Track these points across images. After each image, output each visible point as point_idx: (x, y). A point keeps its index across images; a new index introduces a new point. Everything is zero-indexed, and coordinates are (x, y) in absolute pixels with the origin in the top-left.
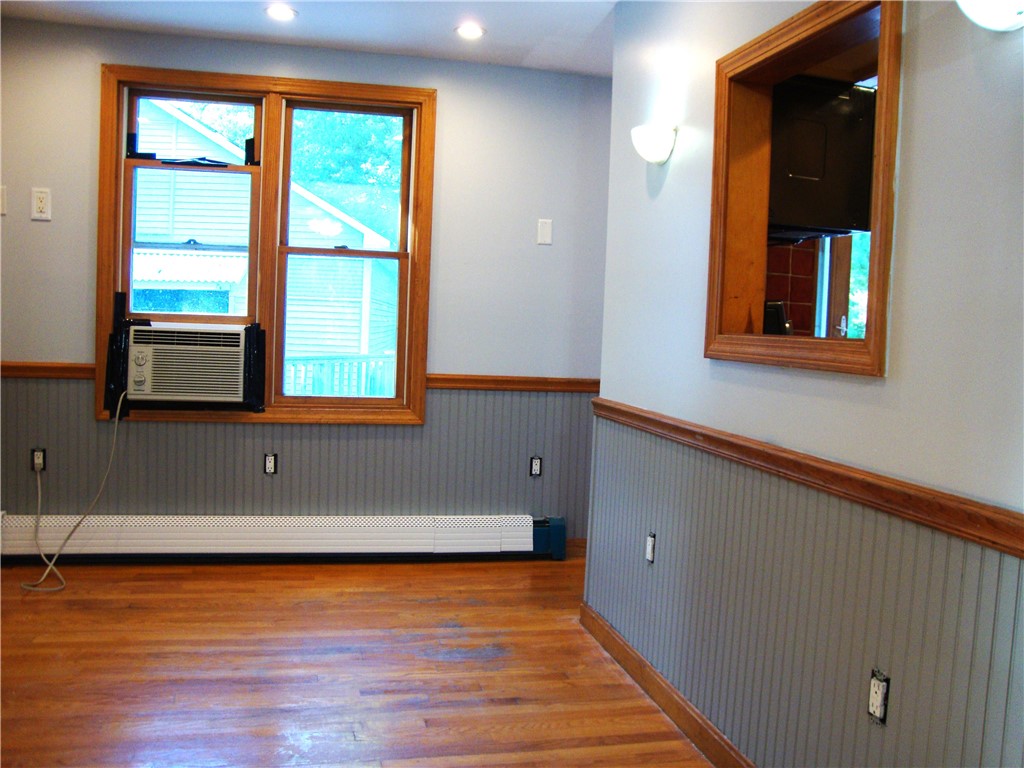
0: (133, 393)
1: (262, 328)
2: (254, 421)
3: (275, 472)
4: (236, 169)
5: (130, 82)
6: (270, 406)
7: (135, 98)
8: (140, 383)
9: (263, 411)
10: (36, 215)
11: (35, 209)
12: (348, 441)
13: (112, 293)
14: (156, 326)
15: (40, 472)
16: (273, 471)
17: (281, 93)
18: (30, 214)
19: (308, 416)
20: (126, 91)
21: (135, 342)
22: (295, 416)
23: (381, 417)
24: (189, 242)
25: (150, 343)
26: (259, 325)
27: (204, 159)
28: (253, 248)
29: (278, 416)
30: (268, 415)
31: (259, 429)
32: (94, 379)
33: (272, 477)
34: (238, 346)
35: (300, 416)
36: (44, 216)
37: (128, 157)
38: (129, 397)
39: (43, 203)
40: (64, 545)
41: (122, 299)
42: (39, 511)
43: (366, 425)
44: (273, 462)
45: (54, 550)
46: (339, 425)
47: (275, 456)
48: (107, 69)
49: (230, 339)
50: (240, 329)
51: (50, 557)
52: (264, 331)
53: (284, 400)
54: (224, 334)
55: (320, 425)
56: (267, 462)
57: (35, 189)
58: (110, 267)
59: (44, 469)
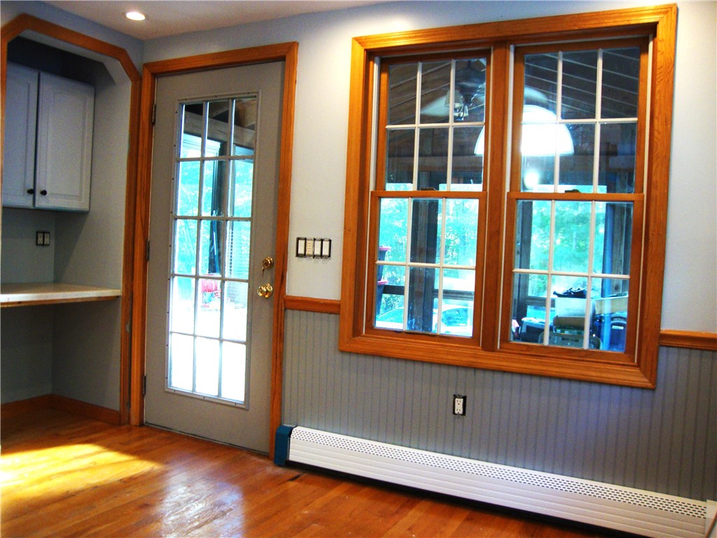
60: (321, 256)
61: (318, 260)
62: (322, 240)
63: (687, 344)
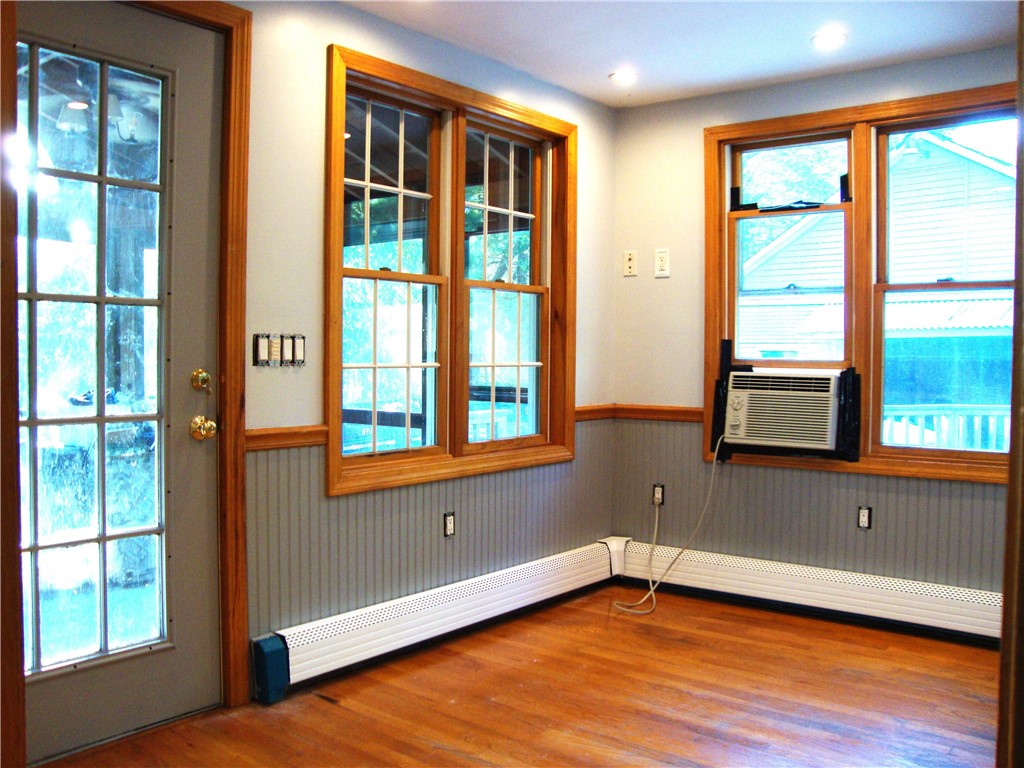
0: (729, 437)
1: (857, 372)
2: (849, 470)
3: (869, 527)
4: (830, 208)
5: (729, 140)
6: (865, 455)
7: (738, 154)
8: (735, 427)
9: (857, 460)
10: (658, 273)
11: (657, 268)
12: (950, 500)
13: (718, 342)
14: (757, 371)
15: (659, 506)
16: (866, 525)
17: (868, 122)
18: (654, 272)
19: (903, 469)
20: (727, 149)
21: (734, 388)
22: (890, 468)
23: (988, 475)
24: (789, 288)
25: (746, 388)
26: (854, 368)
27: (800, 202)
28: (848, 288)
29: (872, 467)
30: (861, 465)
31: (853, 479)
32: (702, 422)
33: (866, 532)
34: (828, 391)
35: (896, 468)
36: (663, 274)
37: (732, 210)
38: (726, 440)
39: (663, 263)
40: (665, 575)
41: (727, 347)
42: (654, 541)
43: (972, 482)
44: (866, 515)
45: (658, 578)
46: (940, 480)
47: (870, 510)
48: (709, 132)
49: (821, 384)
50: (834, 373)
51: (654, 583)
52: (859, 375)
53: (880, 450)
54: (816, 379)
55: (918, 479)
56: (861, 515)
57: (657, 250)
58: (716, 316)
59: (662, 503)
60: (293, 362)
61: (286, 368)
62: (293, 338)
63: (587, 416)
